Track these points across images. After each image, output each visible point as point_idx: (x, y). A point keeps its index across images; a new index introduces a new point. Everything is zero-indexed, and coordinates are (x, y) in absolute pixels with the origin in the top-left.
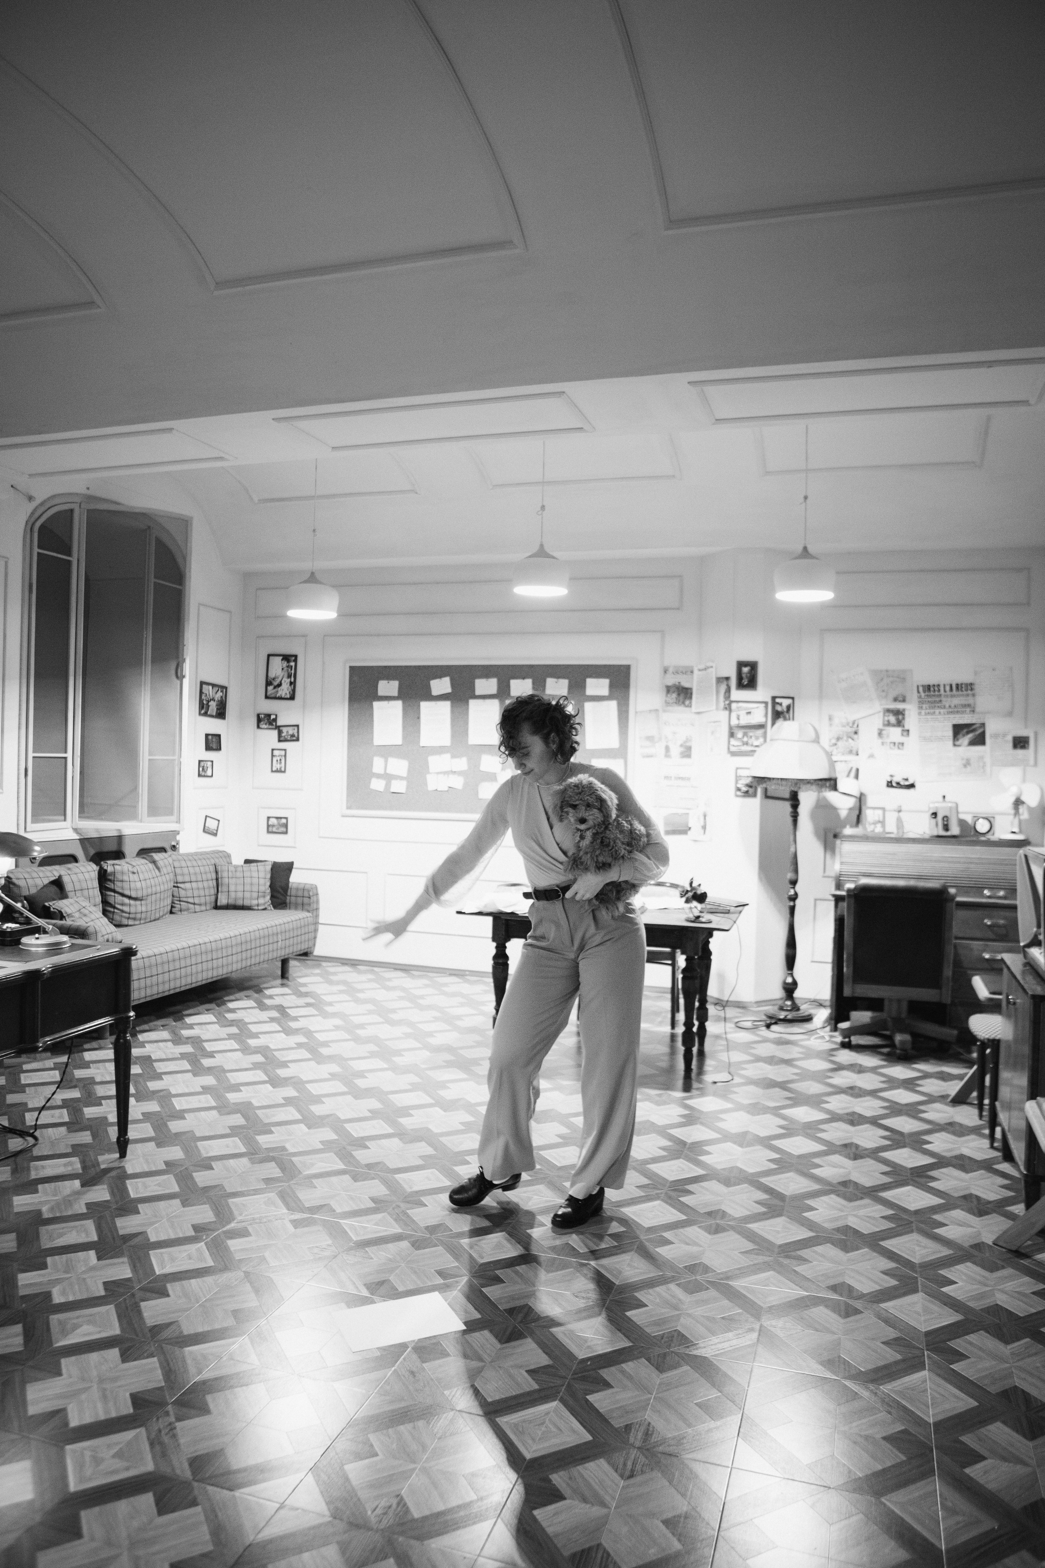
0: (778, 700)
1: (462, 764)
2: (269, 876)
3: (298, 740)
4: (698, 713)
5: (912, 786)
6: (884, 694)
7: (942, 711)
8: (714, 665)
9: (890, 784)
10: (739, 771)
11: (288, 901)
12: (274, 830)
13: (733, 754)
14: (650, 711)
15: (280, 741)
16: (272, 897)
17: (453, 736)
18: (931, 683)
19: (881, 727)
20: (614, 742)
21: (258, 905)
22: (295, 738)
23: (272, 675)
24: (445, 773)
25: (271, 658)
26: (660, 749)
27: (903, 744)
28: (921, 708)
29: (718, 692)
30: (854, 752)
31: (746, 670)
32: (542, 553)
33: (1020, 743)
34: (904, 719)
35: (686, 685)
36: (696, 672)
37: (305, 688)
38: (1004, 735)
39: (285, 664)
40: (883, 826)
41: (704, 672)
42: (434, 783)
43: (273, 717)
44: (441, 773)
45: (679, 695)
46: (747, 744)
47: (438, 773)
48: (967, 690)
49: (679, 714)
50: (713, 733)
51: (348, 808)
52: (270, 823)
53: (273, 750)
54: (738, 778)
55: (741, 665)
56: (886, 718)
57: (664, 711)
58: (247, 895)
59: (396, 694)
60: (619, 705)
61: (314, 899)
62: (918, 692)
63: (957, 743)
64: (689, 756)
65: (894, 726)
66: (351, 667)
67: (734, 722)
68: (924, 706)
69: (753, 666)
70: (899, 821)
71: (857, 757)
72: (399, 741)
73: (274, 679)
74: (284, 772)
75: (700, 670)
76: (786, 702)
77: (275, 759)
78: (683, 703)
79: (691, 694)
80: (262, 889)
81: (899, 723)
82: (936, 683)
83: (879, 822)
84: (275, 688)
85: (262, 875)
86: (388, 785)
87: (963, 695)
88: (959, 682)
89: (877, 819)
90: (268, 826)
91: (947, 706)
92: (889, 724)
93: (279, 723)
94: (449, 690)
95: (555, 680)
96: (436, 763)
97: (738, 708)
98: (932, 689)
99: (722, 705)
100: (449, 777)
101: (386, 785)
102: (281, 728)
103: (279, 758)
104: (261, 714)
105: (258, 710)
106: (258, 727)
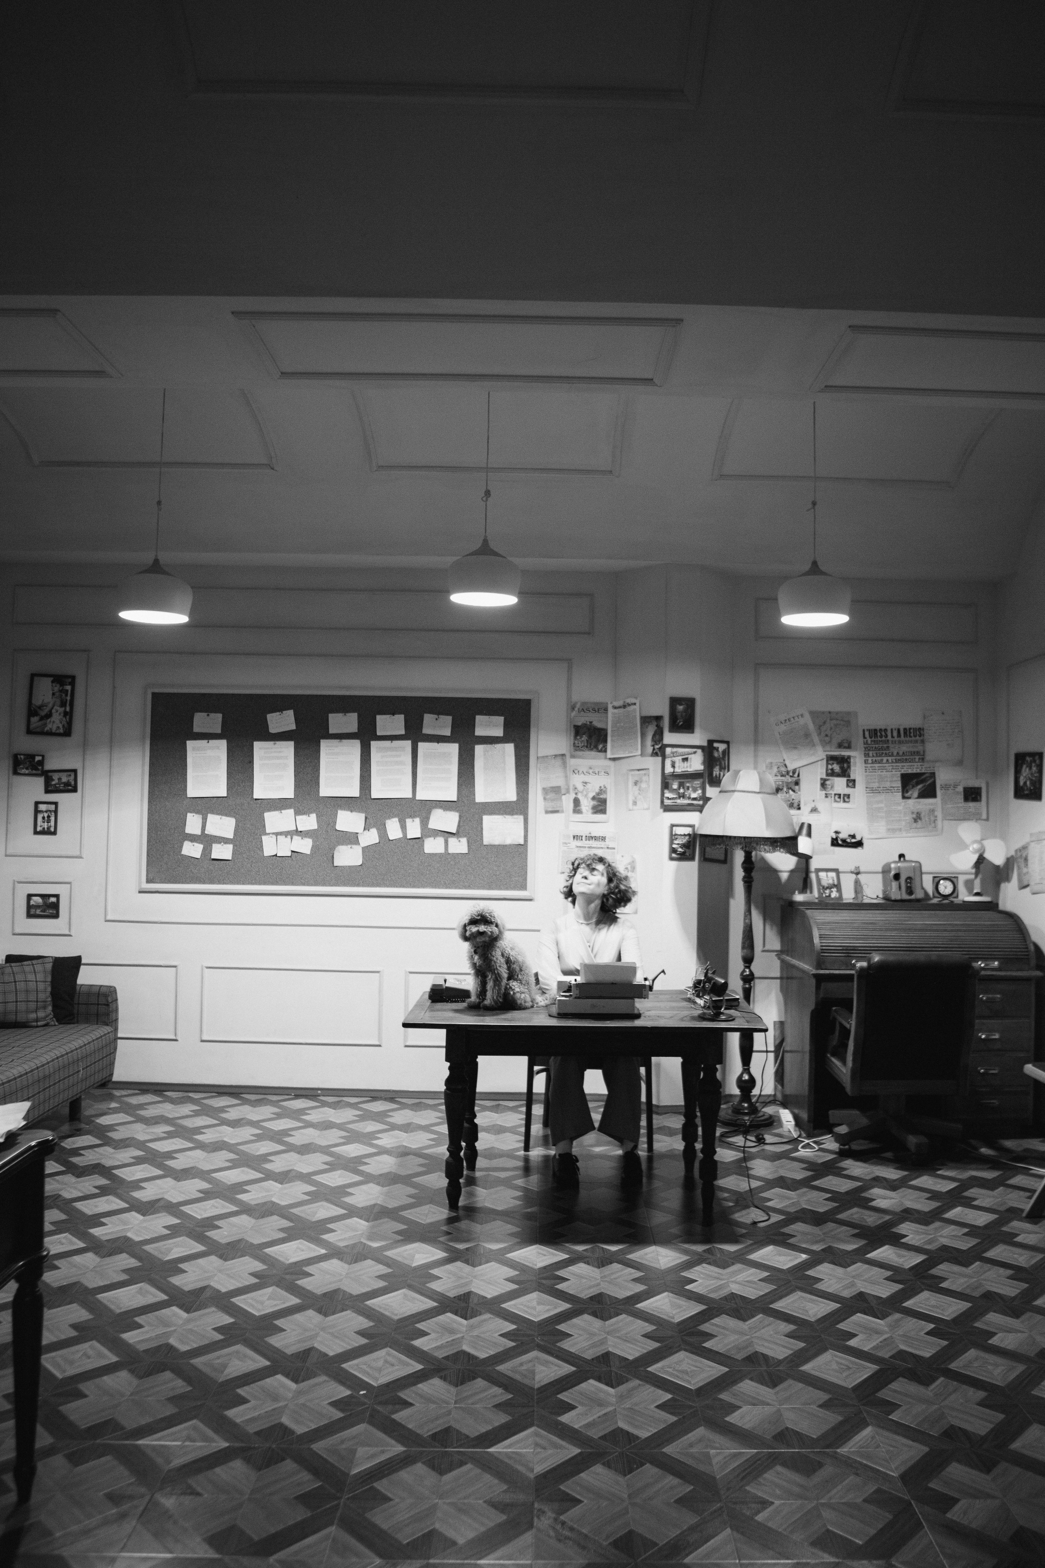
0: (716, 745)
1: (309, 822)
2: (49, 979)
3: (75, 790)
4: (614, 759)
5: (859, 844)
6: (827, 739)
7: (890, 759)
8: (637, 702)
9: (835, 843)
10: (674, 828)
11: (75, 1011)
12: (38, 912)
13: (667, 809)
14: (556, 756)
15: (47, 791)
16: (55, 1007)
17: (297, 786)
18: (878, 728)
19: (824, 776)
20: (510, 794)
21: (37, 1020)
22: (71, 788)
23: (37, 701)
24: (286, 834)
25: (36, 678)
26: (567, 802)
27: (848, 796)
28: (866, 755)
29: (643, 735)
30: (795, 805)
31: (680, 708)
32: (485, 549)
33: (972, 795)
34: (849, 767)
35: (599, 725)
36: (611, 711)
37: (86, 720)
38: (955, 786)
39: (57, 688)
40: (839, 890)
41: (622, 710)
42: (270, 847)
43: (38, 758)
44: (281, 833)
45: (590, 737)
46: (683, 796)
47: (277, 834)
48: (915, 736)
49: (590, 761)
50: (636, 783)
51: (149, 881)
52: (32, 903)
53: (37, 804)
54: (673, 837)
55: (674, 702)
56: (830, 767)
57: (573, 756)
58: (22, 1006)
59: (219, 731)
60: (517, 748)
61: (112, 1006)
62: (864, 737)
63: (906, 795)
64: (603, 811)
65: (838, 775)
66: (154, 694)
67: (669, 769)
68: (871, 753)
69: (690, 703)
70: (857, 884)
71: (798, 811)
72: (221, 790)
73: (40, 707)
74: (54, 833)
75: (615, 708)
76: (722, 747)
77: (40, 817)
78: (596, 747)
79: (606, 736)
80: (42, 996)
81: (844, 773)
82: (883, 728)
83: (834, 886)
84: (42, 719)
85: (40, 977)
86: (207, 851)
87: (911, 742)
88: (908, 727)
89: (831, 882)
90: (29, 907)
91: (895, 754)
92: (832, 773)
93: (48, 766)
94: (293, 727)
95: (436, 716)
96: (275, 821)
97: (673, 753)
98: (879, 734)
99: (650, 750)
100: (292, 839)
101: (204, 850)
102: (50, 774)
103: (46, 815)
104: (20, 755)
105: (15, 751)
106: (15, 773)
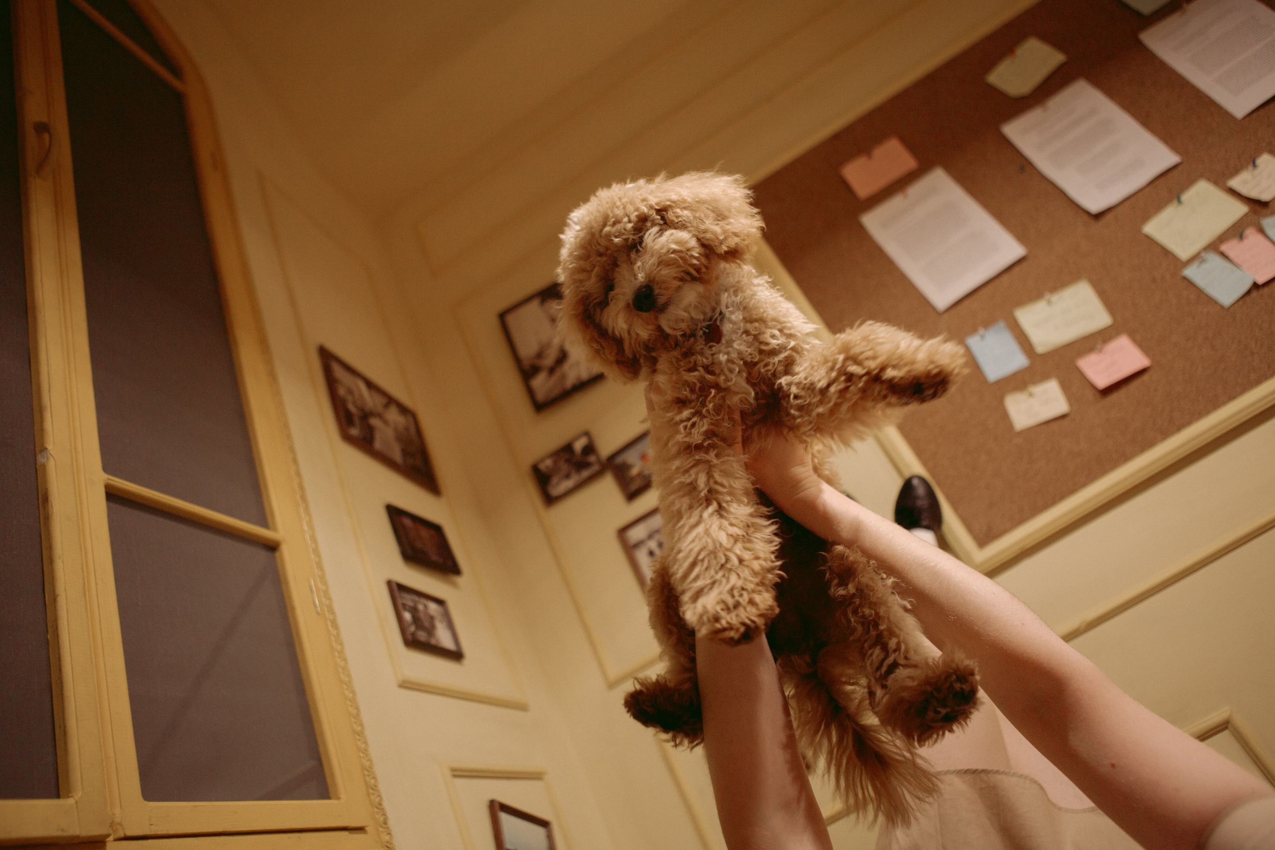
15: (632, 496)
17: (1168, 136)
23: (527, 350)
25: (509, 318)
43: (579, 445)
44: (1223, 238)
47: (1214, 247)
53: (622, 532)
73: (540, 355)
77: (642, 557)
84: (552, 370)
93: (606, 447)
94: (1058, 58)
100: (1261, 231)
101: (1066, 387)
102: (619, 460)
103: (652, 544)
104: (542, 460)
105: (529, 459)
106: (550, 500)
